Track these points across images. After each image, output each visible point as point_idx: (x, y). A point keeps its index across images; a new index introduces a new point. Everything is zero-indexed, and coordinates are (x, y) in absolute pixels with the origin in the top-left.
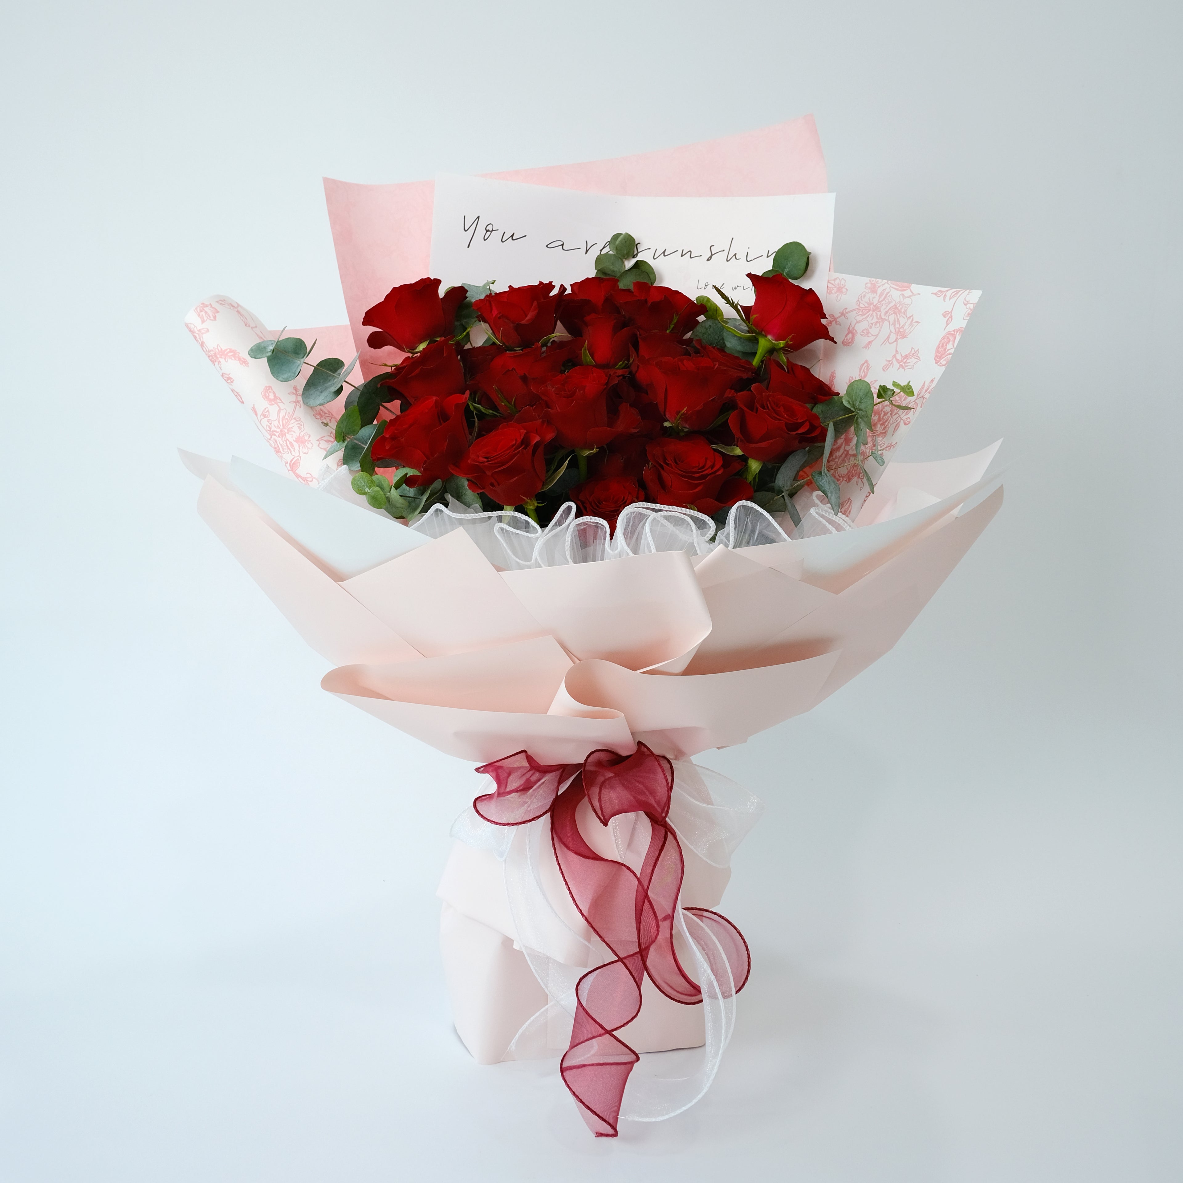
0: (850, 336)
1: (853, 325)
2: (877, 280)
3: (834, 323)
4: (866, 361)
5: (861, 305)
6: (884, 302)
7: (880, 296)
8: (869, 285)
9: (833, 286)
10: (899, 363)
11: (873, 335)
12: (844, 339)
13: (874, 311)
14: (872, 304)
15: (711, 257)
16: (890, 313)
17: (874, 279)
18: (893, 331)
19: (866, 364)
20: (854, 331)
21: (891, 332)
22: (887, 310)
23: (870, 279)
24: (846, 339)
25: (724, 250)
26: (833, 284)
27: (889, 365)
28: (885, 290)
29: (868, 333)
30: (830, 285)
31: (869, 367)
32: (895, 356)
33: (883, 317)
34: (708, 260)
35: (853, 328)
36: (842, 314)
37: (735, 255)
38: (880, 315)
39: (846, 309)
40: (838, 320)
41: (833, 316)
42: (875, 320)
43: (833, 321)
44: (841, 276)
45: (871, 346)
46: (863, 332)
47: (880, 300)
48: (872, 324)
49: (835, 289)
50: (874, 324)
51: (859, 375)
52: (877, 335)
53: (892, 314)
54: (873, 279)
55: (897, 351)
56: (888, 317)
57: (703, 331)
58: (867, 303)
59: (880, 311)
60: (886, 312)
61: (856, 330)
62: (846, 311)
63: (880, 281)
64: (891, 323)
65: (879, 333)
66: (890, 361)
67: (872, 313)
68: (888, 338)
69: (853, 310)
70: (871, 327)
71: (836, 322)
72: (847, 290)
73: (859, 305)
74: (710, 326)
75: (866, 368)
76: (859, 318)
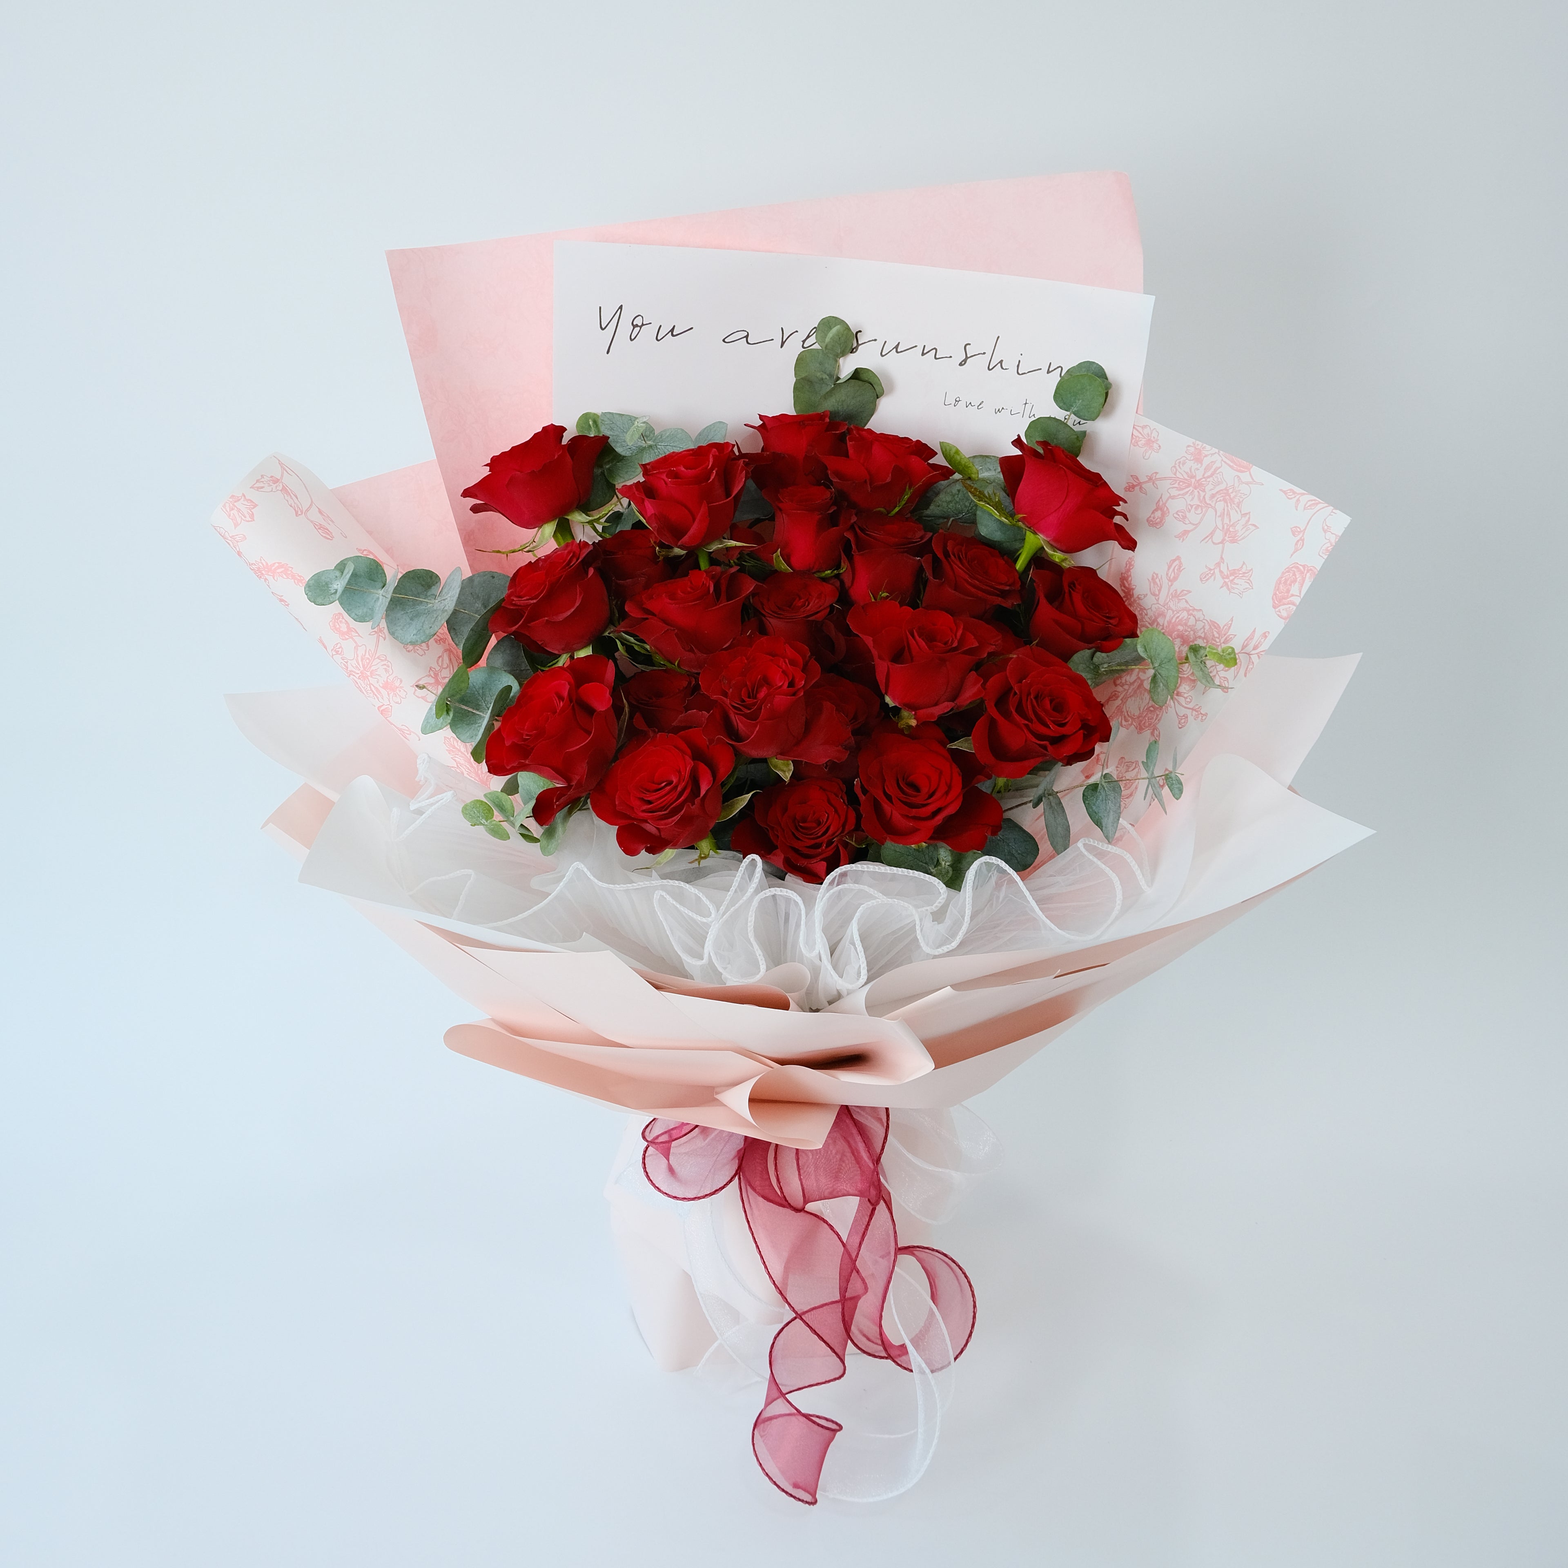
0: (1158, 514)
1: (1164, 499)
2: (1205, 445)
3: (1137, 488)
4: (1178, 558)
5: (1178, 475)
6: (1211, 479)
7: (1207, 469)
8: (1192, 449)
9: (1140, 436)
10: (1223, 578)
11: (1190, 523)
12: (1150, 517)
13: (1195, 488)
14: (1193, 477)
15: (965, 361)
16: (1218, 498)
17: (1200, 443)
18: (1220, 527)
19: (1177, 562)
20: (1165, 509)
21: (1216, 527)
22: (1214, 492)
23: (1194, 440)
24: (1152, 516)
25: (984, 353)
26: (1140, 433)
27: (1210, 575)
28: (1213, 462)
29: (1185, 517)
30: (1136, 433)
31: (1181, 569)
32: (1218, 565)
33: (1208, 502)
34: (961, 364)
35: (1165, 504)
36: (1150, 479)
37: (1001, 362)
38: (1204, 497)
39: (1156, 473)
40: (1143, 486)
41: (1137, 478)
42: (1196, 502)
43: (1136, 486)
44: (1154, 424)
45: (1186, 537)
46: (1177, 513)
47: (1206, 475)
48: (1192, 506)
49: (1143, 441)
50: (1194, 506)
51: (1167, 574)
52: (1197, 525)
53: (1220, 501)
54: (1198, 442)
55: (1222, 558)
56: (1215, 504)
57: (949, 498)
58: (1187, 473)
59: (1204, 491)
60: (1213, 496)
61: (1167, 508)
62: (1155, 476)
63: (1208, 448)
64: (1218, 514)
65: (1200, 523)
66: (1210, 570)
67: (1193, 490)
68: (1212, 534)
69: (1165, 478)
70: (1190, 511)
71: (1141, 488)
72: (1160, 446)
73: (1175, 474)
74: (959, 491)
75: (1176, 568)
76: (1174, 492)
